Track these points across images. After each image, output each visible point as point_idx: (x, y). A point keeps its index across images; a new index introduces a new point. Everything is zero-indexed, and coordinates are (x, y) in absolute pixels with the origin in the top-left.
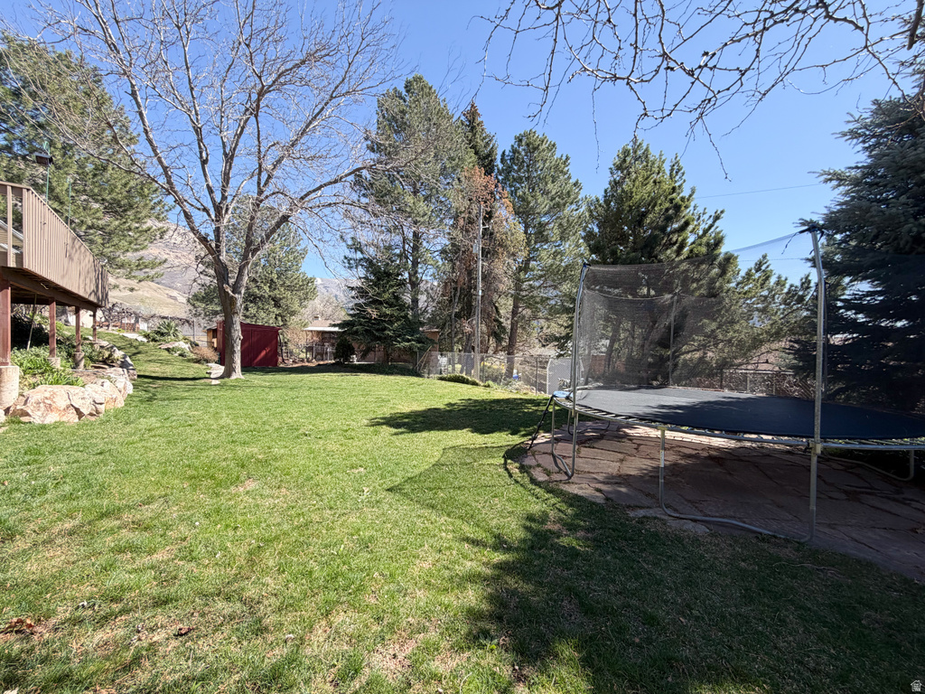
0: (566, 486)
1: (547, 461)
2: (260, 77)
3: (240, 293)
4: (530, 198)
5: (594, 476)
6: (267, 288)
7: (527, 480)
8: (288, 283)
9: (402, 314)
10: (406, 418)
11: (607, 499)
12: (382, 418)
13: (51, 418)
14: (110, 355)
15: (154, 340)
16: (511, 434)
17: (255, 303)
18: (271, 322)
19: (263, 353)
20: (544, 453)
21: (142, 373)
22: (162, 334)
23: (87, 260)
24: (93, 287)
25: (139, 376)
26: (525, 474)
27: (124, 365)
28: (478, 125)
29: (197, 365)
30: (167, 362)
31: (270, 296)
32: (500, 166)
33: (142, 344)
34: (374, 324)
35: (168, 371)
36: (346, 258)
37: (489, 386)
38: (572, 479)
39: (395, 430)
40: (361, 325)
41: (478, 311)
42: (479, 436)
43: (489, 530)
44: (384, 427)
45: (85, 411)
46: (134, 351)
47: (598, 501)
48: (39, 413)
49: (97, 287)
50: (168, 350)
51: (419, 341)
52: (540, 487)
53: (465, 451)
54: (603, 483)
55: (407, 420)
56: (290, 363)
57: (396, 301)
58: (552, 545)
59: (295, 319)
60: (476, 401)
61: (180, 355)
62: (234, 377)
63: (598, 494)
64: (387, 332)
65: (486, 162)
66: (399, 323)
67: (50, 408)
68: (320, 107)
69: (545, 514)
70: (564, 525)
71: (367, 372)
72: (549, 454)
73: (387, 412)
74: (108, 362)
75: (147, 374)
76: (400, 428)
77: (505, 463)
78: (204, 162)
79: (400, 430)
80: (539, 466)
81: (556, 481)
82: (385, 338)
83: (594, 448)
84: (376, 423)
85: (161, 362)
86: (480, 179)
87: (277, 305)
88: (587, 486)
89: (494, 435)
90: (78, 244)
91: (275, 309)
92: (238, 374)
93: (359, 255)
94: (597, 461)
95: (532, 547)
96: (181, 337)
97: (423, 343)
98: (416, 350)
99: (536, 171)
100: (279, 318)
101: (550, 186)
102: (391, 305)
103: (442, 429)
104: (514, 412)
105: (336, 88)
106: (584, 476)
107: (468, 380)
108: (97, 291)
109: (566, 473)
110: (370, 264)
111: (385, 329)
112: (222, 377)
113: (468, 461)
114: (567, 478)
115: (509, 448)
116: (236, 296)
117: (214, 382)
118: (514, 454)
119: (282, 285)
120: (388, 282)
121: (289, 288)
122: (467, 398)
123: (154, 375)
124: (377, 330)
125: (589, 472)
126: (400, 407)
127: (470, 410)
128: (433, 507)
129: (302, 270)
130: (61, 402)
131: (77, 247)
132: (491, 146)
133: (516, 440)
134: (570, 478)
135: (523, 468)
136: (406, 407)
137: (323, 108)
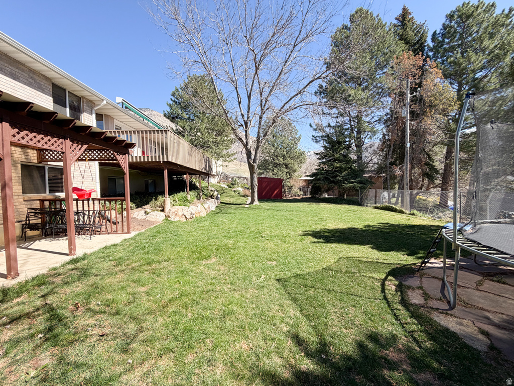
0: (442, 316)
1: (433, 286)
2: (253, 51)
3: (256, 163)
4: (462, 60)
5: (488, 314)
6: (282, 159)
7: (398, 298)
8: (292, 155)
9: (348, 166)
10: (328, 233)
11: (492, 347)
12: (311, 231)
13: (177, 219)
14: (213, 194)
15: (230, 187)
16: (408, 255)
17: (277, 168)
18: (284, 176)
19: (276, 192)
20: (433, 277)
21: (222, 202)
22: (233, 184)
23: (199, 155)
24: (204, 166)
25: (221, 203)
26: (399, 293)
27: (217, 198)
28: (409, 21)
29: (243, 198)
30: (232, 197)
31: (283, 163)
32: (431, 45)
33: (226, 189)
34: (329, 173)
35: (232, 200)
36: (313, 136)
37: (413, 214)
38: (455, 311)
39: (316, 240)
40: (322, 174)
41: (407, 158)
42: (377, 252)
43: (320, 336)
44: (310, 237)
45: (188, 217)
46: (222, 192)
47: (476, 346)
48: (173, 217)
49: (206, 166)
50: (234, 191)
51: (360, 182)
52: (408, 310)
53: (357, 262)
54: (498, 326)
55: (327, 234)
56: (289, 197)
57: (345, 159)
58: (374, 376)
59: (296, 174)
60: (393, 225)
61: (238, 193)
62: (255, 204)
63: (481, 337)
64: (338, 178)
65: (417, 47)
66: (346, 172)
67: (176, 215)
68: (288, 54)
69: (394, 338)
70: (409, 358)
71: (326, 202)
72: (440, 279)
73: (318, 227)
74: (212, 197)
75: (224, 202)
76: (320, 239)
77: (386, 279)
78: (240, 103)
79: (319, 240)
80: (420, 288)
81: (432, 308)
82: (337, 182)
83: (504, 283)
84: (306, 234)
85: (231, 196)
86: (409, 60)
87: (287, 168)
88: (470, 323)
89: (390, 253)
90: (194, 149)
91: (286, 170)
92: (256, 202)
93: (321, 134)
94: (501, 299)
95: (349, 369)
96: (240, 185)
97: (364, 184)
98: (358, 188)
99: (471, 35)
100: (288, 174)
101: (486, 42)
102: (341, 161)
103: (349, 243)
104: (423, 236)
105: (296, 39)
106: (473, 311)
107: (396, 209)
108: (206, 167)
109: (449, 302)
110: (328, 138)
111: (337, 176)
112: (250, 204)
113: (353, 271)
114: (447, 307)
115: (399, 266)
116: (254, 164)
117: (246, 206)
118: (399, 272)
119: (289, 157)
120: (339, 147)
121: (292, 158)
122: (385, 222)
123: (226, 202)
124: (332, 177)
125: (482, 309)
126: (330, 225)
127: (381, 232)
128: (295, 300)
129: (298, 148)
130: (180, 213)
131: (194, 150)
132: (422, 32)
133: (410, 260)
134: (452, 308)
135: (400, 288)
136: (332, 226)
137: (290, 55)
